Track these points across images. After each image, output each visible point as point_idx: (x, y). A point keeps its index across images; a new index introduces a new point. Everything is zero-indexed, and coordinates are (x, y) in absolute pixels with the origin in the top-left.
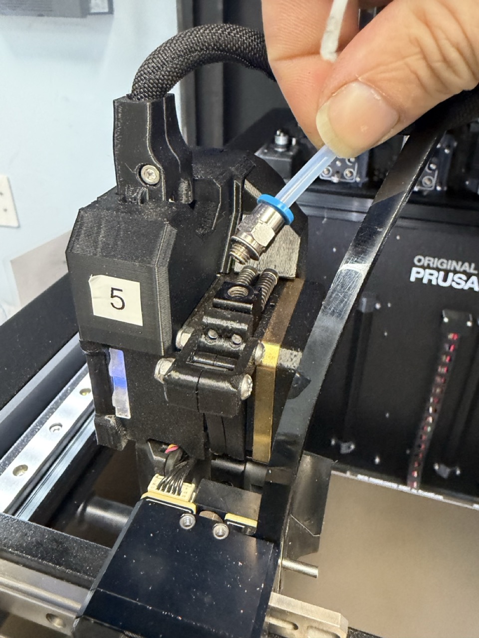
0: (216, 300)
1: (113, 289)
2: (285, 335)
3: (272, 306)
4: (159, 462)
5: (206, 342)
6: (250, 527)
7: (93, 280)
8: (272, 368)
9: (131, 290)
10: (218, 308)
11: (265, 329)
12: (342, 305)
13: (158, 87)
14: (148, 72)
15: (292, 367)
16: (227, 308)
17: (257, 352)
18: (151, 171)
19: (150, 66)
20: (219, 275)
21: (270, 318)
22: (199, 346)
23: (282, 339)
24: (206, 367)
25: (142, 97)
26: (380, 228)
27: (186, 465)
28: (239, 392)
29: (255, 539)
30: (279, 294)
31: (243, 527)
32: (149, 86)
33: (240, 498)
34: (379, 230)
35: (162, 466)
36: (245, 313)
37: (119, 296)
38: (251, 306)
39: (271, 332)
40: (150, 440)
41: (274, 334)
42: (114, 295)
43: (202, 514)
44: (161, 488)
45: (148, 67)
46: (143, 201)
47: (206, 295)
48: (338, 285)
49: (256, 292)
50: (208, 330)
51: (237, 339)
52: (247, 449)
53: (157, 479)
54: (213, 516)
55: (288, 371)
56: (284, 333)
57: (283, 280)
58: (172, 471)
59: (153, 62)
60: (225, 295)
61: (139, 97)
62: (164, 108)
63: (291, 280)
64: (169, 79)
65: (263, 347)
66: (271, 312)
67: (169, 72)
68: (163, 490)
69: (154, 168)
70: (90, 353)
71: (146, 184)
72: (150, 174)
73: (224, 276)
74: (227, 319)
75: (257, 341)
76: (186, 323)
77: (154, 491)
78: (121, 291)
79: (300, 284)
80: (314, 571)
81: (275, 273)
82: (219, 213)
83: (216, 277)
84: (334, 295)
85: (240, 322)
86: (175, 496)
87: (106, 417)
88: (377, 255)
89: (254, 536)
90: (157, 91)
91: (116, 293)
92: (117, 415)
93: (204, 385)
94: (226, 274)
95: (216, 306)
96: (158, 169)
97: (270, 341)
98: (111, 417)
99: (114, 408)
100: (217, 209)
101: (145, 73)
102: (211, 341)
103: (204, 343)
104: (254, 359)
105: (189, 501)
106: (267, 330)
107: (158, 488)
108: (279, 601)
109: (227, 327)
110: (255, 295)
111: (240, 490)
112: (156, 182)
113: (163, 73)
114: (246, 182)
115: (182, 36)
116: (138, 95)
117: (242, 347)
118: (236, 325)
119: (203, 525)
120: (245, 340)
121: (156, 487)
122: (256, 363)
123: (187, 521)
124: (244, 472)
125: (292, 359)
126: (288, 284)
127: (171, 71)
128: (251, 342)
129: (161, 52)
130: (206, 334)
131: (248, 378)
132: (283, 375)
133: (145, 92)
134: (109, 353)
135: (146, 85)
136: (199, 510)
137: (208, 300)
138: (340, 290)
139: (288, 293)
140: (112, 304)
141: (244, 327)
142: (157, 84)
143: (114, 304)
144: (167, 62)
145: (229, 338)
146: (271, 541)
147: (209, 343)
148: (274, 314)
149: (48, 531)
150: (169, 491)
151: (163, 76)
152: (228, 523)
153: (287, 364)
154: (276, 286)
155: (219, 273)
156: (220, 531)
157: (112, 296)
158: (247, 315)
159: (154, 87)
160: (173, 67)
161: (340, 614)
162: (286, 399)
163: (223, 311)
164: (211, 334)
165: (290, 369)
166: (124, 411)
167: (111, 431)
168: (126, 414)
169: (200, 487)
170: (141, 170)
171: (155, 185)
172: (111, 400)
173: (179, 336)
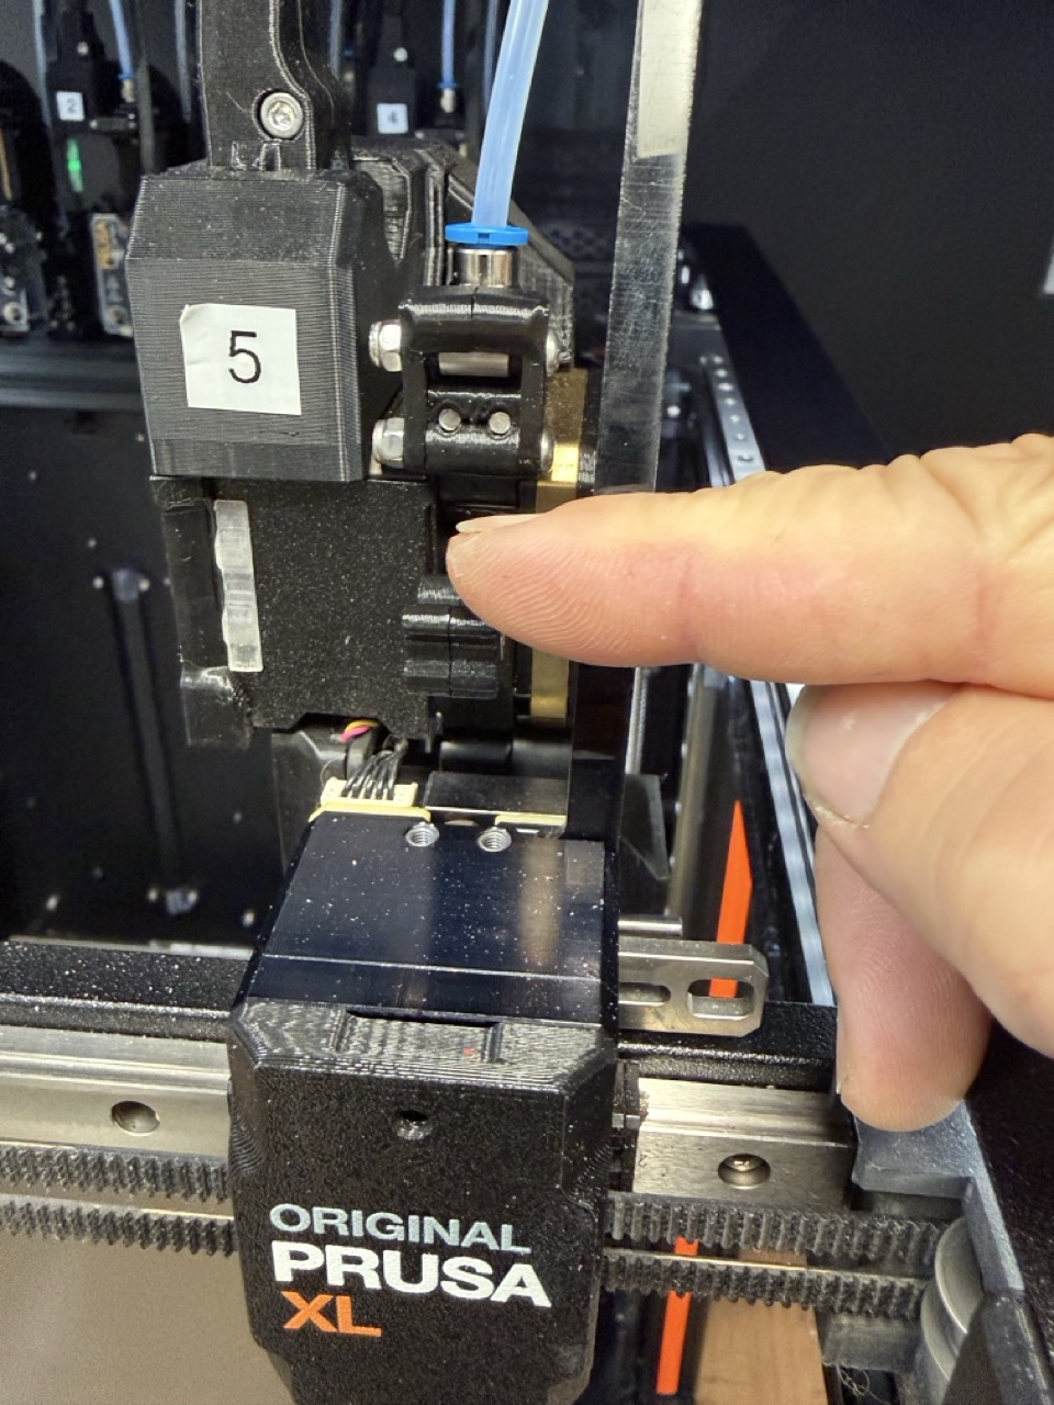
1: (235, 334)
2: (584, 422)
4: (332, 760)
5: (438, 440)
6: (550, 828)
7: (189, 317)
8: (571, 489)
17: (544, 444)
18: (280, 106)
27: (389, 755)
31: (535, 831)
33: (519, 789)
35: (339, 765)
37: (248, 349)
40: (301, 726)
42: (237, 348)
43: (445, 822)
44: (350, 795)
51: (499, 423)
53: (333, 786)
58: (365, 766)
68: (355, 797)
69: (288, 96)
70: (176, 510)
71: (272, 136)
77: (337, 800)
78: (253, 335)
80: (672, 927)
82: (410, 229)
86: (385, 803)
87: (206, 673)
89: (562, 838)
91: (241, 342)
92: (234, 665)
96: (302, 104)
98: (220, 671)
100: (404, 221)
102: (446, 436)
103: (434, 440)
105: (413, 807)
107: (344, 796)
109: (479, 400)
111: (511, 777)
112: (295, 131)
117: (515, 438)
119: (456, 837)
120: (517, 423)
121: (338, 795)
123: (423, 837)
124: (510, 756)
128: (529, 424)
130: (436, 421)
134: (214, 513)
136: (437, 817)
140: (232, 371)
141: (514, 395)
143: (237, 372)
145: (483, 423)
147: (443, 441)
150: (367, 797)
152: (505, 828)
156: (493, 841)
157: (234, 353)
161: (750, 947)
164: (446, 420)
166: (245, 653)
167: (225, 700)
168: (252, 663)
169: (429, 784)
170: (260, 104)
171: (292, 138)
172: (221, 631)
173: (378, 434)
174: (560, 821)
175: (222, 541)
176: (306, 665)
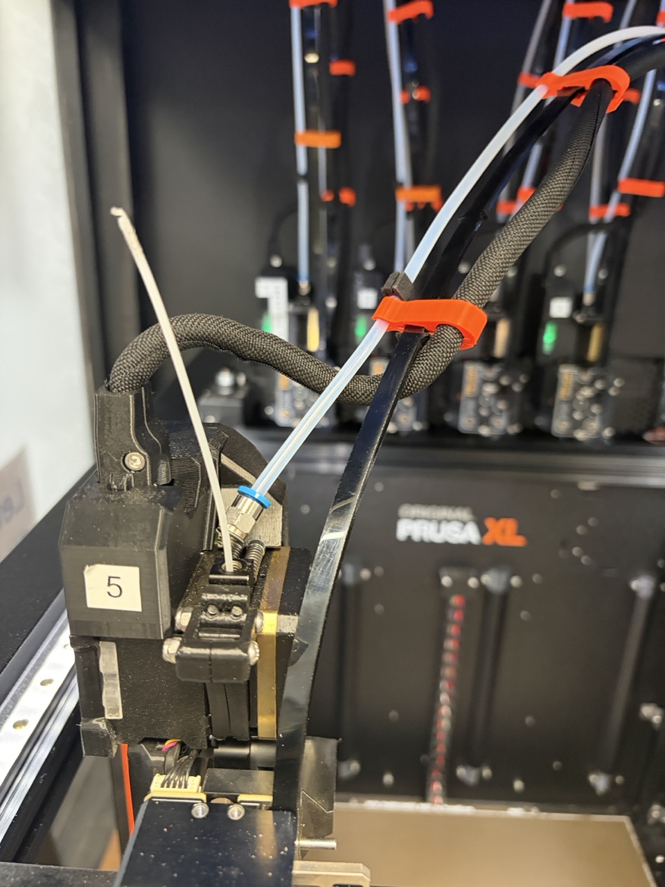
0: (212, 576)
1: (110, 578)
2: (281, 603)
3: (263, 577)
4: (158, 762)
5: (207, 618)
6: (264, 803)
7: (88, 571)
8: (273, 636)
9: (130, 576)
10: (215, 583)
11: (261, 600)
12: (329, 564)
13: (138, 379)
14: (128, 366)
15: (291, 632)
16: (224, 582)
17: (258, 621)
18: (134, 457)
19: (129, 360)
20: (202, 553)
21: (263, 588)
22: (201, 623)
23: (278, 606)
24: (214, 640)
25: (122, 389)
26: (353, 492)
27: (187, 759)
28: (248, 656)
29: (271, 812)
30: (268, 565)
31: (258, 805)
32: (130, 379)
33: (250, 778)
34: (352, 494)
35: (161, 765)
36: (242, 584)
37: (116, 583)
38: (247, 578)
39: (267, 601)
40: (142, 742)
41: (269, 603)
42: (111, 583)
43: (213, 801)
44: (166, 785)
45: (127, 361)
46: (129, 488)
47: (194, 575)
48: (324, 547)
49: (250, 564)
50: (207, 607)
51: (237, 610)
52: (252, 726)
53: (158, 779)
54: (226, 801)
55: (288, 636)
56: (279, 600)
57: (269, 550)
58: (175, 766)
59: (132, 356)
60: (220, 571)
61: (120, 389)
62: (143, 396)
63: (277, 549)
64: (148, 371)
65: (262, 615)
66: (263, 583)
67: (148, 365)
68: (168, 787)
69: (138, 454)
70: (80, 649)
71: (130, 470)
72: (135, 461)
73: (207, 554)
74: (227, 593)
75: (256, 610)
76: (181, 604)
77: (158, 789)
78: (119, 578)
79: (286, 552)
80: (332, 844)
81: (262, 544)
82: (200, 490)
83: (200, 556)
84: (321, 557)
85: (239, 594)
86: (182, 789)
87: (94, 721)
88: (354, 516)
89: (270, 809)
90: (137, 382)
91: (112, 581)
92: (107, 717)
93: (216, 655)
94: (209, 551)
95: (212, 582)
96: (144, 456)
97: (267, 610)
98: (100, 721)
99: (103, 709)
100: (197, 487)
101: (124, 367)
102: (210, 617)
103: (205, 619)
104: (256, 628)
105: (198, 792)
106: (263, 600)
107: (162, 786)
108: (303, 868)
109: (227, 600)
110: (249, 566)
111: (248, 771)
112: (141, 468)
113: (142, 366)
114: (222, 455)
115: (157, 330)
116: (119, 387)
117: (244, 618)
118: (236, 598)
119: (217, 811)
120: (245, 611)
121: (160, 786)
122: (258, 631)
123: (200, 811)
124: (249, 755)
125: (290, 624)
126: (275, 553)
127: (150, 364)
128: (251, 611)
129: (138, 347)
130: (206, 611)
131: (254, 644)
132: (283, 641)
133: (125, 384)
134: (99, 647)
135: (127, 379)
136: (209, 798)
137: (198, 580)
138: (326, 551)
139: (276, 562)
140: (109, 593)
141: (244, 598)
142: (137, 377)
143: (112, 594)
144: (145, 355)
145: (229, 611)
146: (288, 810)
147: (209, 619)
148: (266, 584)
149: (33, 867)
150: (174, 787)
151: (143, 369)
152: (242, 804)
153: (286, 630)
154: (264, 557)
155: (203, 551)
156: (235, 813)
157: (109, 585)
158: (244, 587)
159: (134, 379)
160: (151, 360)
161: (361, 865)
162: (287, 666)
163: (220, 586)
164: (211, 610)
165: (289, 634)
166: (115, 711)
167: (103, 735)
168: (117, 714)
169: (206, 777)
170: (124, 457)
171: (139, 471)
172: (101, 700)
173: (178, 617)
174: (269, 799)
175: (103, 660)
176: (145, 715)
